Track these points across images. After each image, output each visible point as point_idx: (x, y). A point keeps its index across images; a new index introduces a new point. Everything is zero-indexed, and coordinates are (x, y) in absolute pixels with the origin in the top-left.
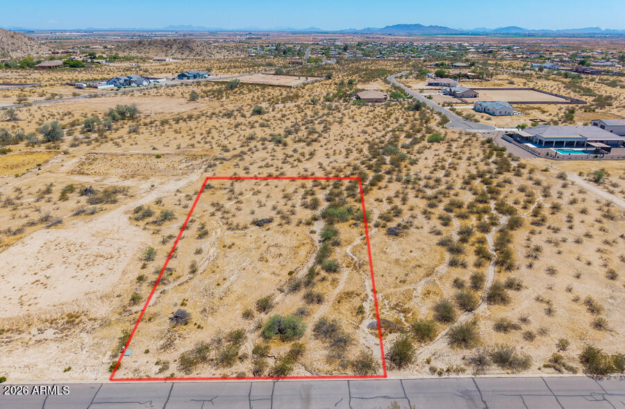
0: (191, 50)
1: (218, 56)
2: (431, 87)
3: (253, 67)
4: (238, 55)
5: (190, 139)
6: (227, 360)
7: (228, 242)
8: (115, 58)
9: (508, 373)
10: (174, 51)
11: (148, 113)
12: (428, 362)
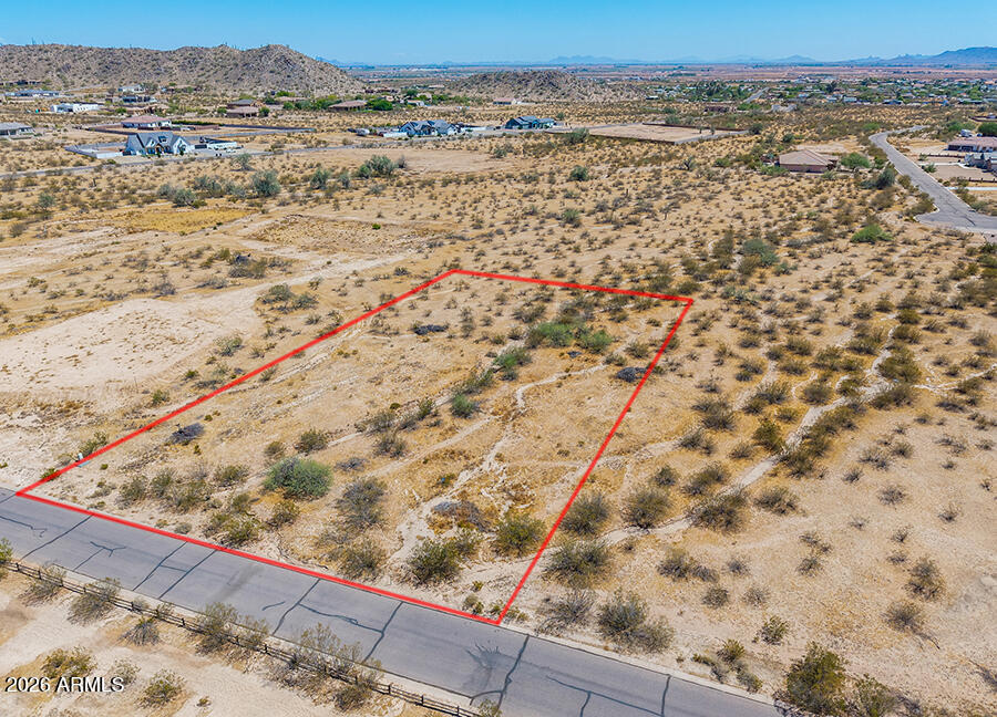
0: (556, 87)
4: (628, 97)
7: (351, 349)
8: (441, 99)
12: (477, 587)
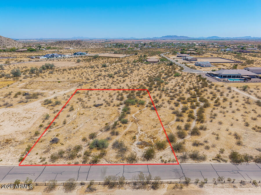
0: (81, 45)
1: (92, 47)
2: (178, 57)
3: (105, 51)
4: (100, 47)
5: (74, 76)
6: (72, 157)
7: (82, 113)
8: (49, 48)
9: (196, 162)
10: (74, 45)
11: (59, 67)
12: (161, 158)
